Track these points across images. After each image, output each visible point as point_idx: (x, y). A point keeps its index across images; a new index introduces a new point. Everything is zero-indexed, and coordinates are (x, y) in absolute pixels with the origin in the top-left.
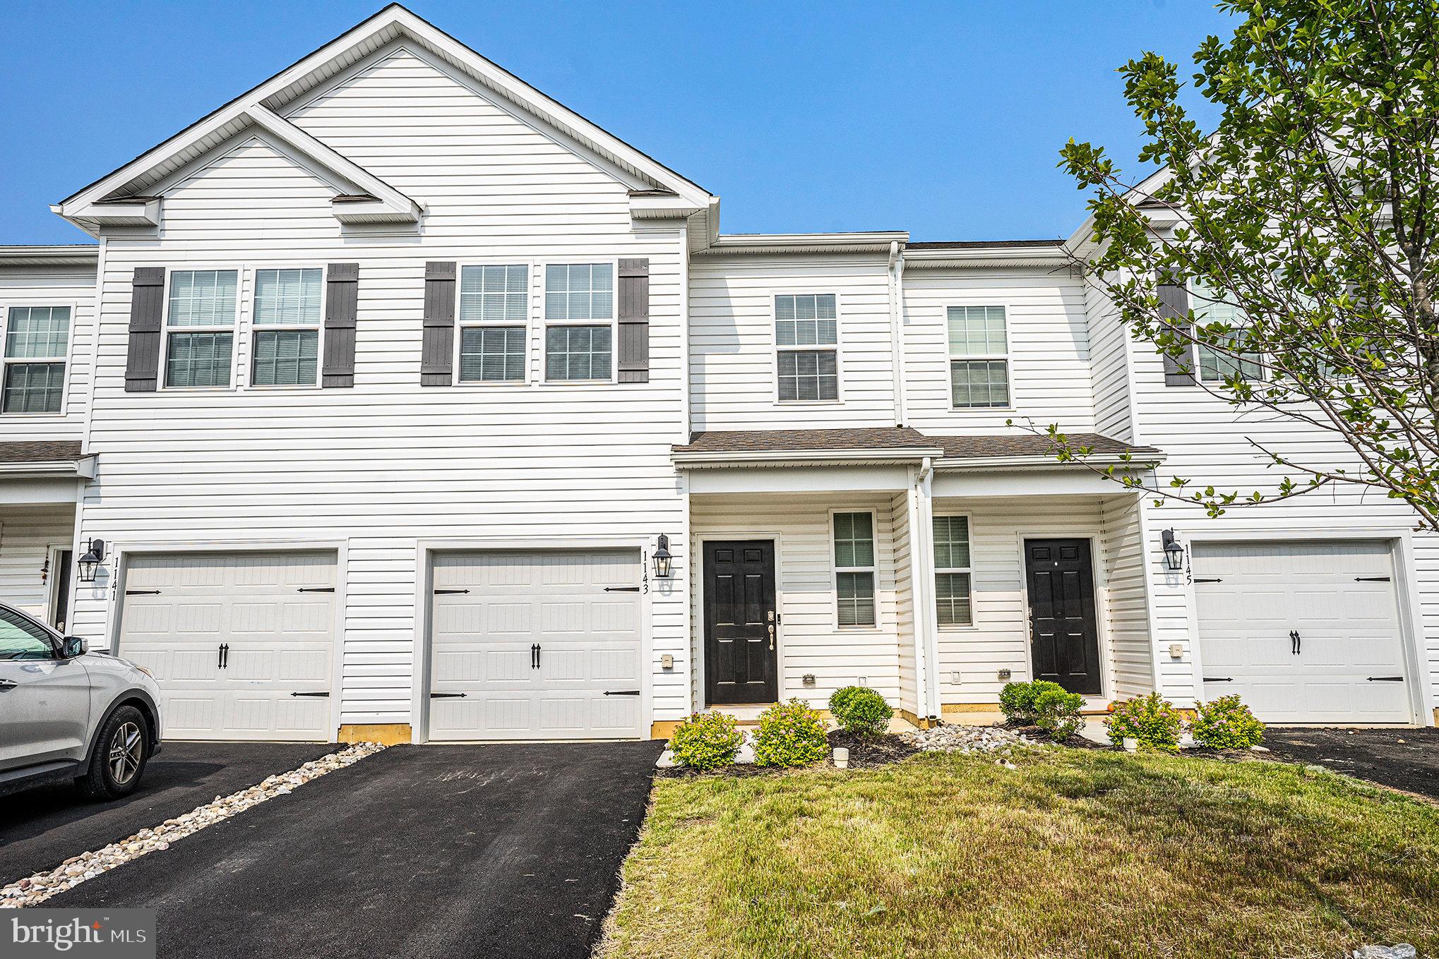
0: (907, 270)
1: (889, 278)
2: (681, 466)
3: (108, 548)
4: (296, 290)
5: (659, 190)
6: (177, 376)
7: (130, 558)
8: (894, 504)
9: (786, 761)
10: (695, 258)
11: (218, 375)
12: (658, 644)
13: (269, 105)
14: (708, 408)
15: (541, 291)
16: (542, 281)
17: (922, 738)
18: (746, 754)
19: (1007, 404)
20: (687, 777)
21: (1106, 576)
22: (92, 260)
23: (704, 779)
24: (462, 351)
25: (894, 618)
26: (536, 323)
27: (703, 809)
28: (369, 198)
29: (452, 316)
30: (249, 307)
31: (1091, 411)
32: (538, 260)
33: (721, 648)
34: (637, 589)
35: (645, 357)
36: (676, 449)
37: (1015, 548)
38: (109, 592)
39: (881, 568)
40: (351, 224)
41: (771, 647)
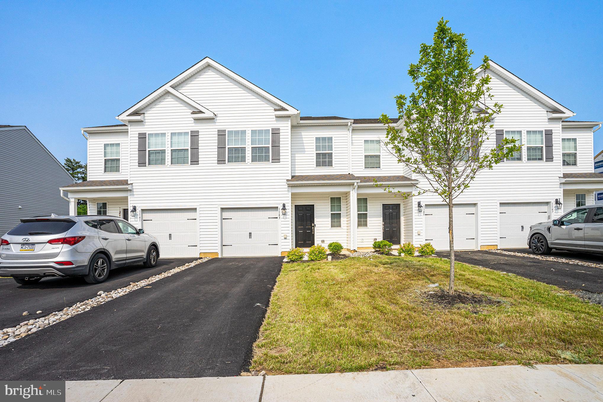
0: (353, 130)
1: (348, 133)
2: (289, 185)
3: (137, 208)
4: (182, 138)
5: (283, 109)
6: (151, 162)
7: (143, 210)
8: (347, 195)
9: (316, 259)
10: (293, 127)
11: (162, 162)
12: (283, 232)
13: (172, 87)
14: (296, 169)
15: (250, 138)
16: (250, 135)
17: (351, 254)
18: (306, 258)
19: (380, 167)
20: (291, 263)
21: (403, 214)
22: (127, 130)
23: (295, 264)
24: (228, 154)
25: (346, 225)
26: (248, 146)
27: (295, 269)
28: (201, 112)
29: (225, 145)
30: (170, 143)
31: (402, 169)
32: (249, 129)
33: (300, 233)
34: (277, 218)
35: (279, 155)
36: (288, 180)
37: (380, 206)
38: (138, 219)
39: (343, 212)
40: (196, 120)
41: (313, 233)
